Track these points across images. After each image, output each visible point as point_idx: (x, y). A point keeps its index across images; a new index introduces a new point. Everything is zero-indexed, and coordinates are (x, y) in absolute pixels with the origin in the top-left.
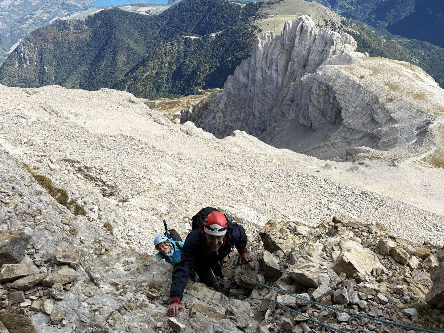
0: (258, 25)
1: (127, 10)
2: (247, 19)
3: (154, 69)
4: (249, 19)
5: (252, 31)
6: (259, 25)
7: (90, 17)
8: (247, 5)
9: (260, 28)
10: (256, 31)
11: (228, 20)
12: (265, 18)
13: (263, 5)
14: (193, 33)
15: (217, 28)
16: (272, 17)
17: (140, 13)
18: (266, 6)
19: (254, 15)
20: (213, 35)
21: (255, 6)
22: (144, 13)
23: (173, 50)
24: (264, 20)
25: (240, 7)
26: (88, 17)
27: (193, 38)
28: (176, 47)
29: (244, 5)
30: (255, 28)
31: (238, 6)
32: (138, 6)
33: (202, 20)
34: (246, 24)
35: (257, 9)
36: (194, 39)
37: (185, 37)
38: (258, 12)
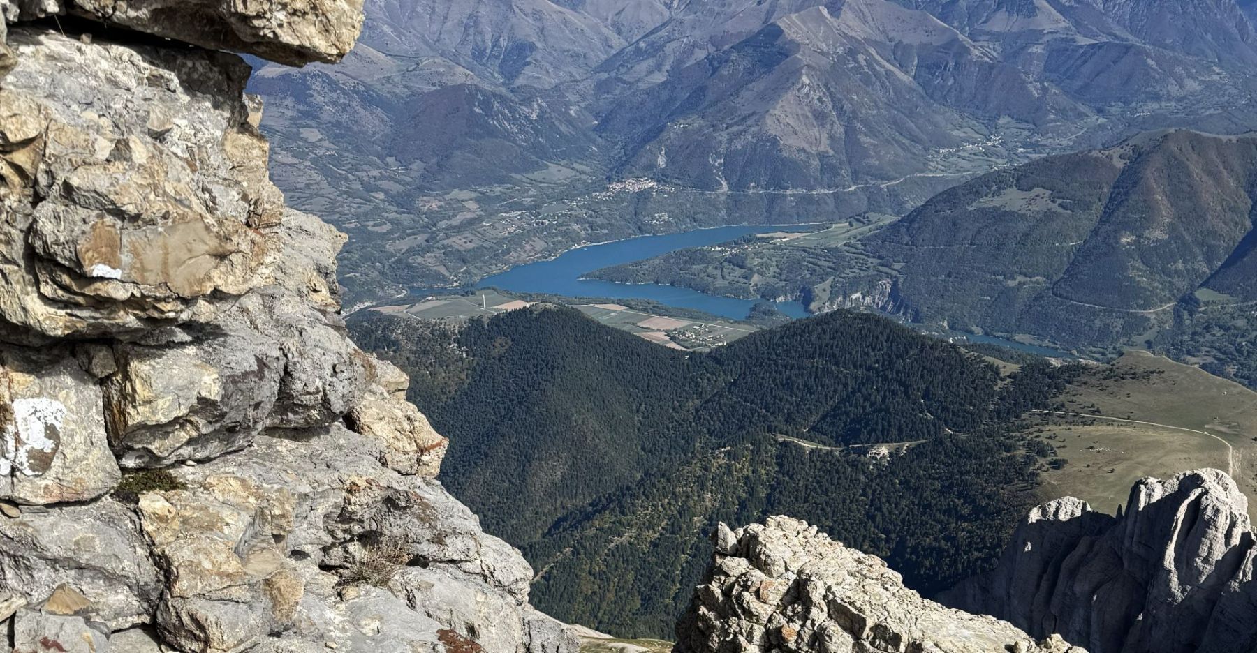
0: (1052, 442)
1: (604, 320)
2: (1018, 417)
3: (651, 526)
4: (1024, 416)
5: (1028, 460)
6: (1054, 444)
7: (475, 323)
8: (1022, 369)
9: (1061, 454)
10: (1041, 461)
11: (945, 409)
12: (1085, 424)
13: (1084, 378)
14: (815, 432)
15: (900, 430)
16: (1111, 423)
17: (645, 335)
18: (1093, 381)
19: (1046, 407)
20: (884, 450)
21: (1054, 375)
22: (659, 337)
23: (730, 473)
24: (1081, 429)
25: (997, 372)
26: (472, 321)
27: (808, 446)
28: (742, 467)
29: (1014, 368)
30: (1042, 452)
31: (990, 367)
32: (645, 310)
33: (853, 392)
34: (1008, 430)
35: (1059, 389)
36: (812, 451)
37: (781, 438)
38: (1062, 398)
